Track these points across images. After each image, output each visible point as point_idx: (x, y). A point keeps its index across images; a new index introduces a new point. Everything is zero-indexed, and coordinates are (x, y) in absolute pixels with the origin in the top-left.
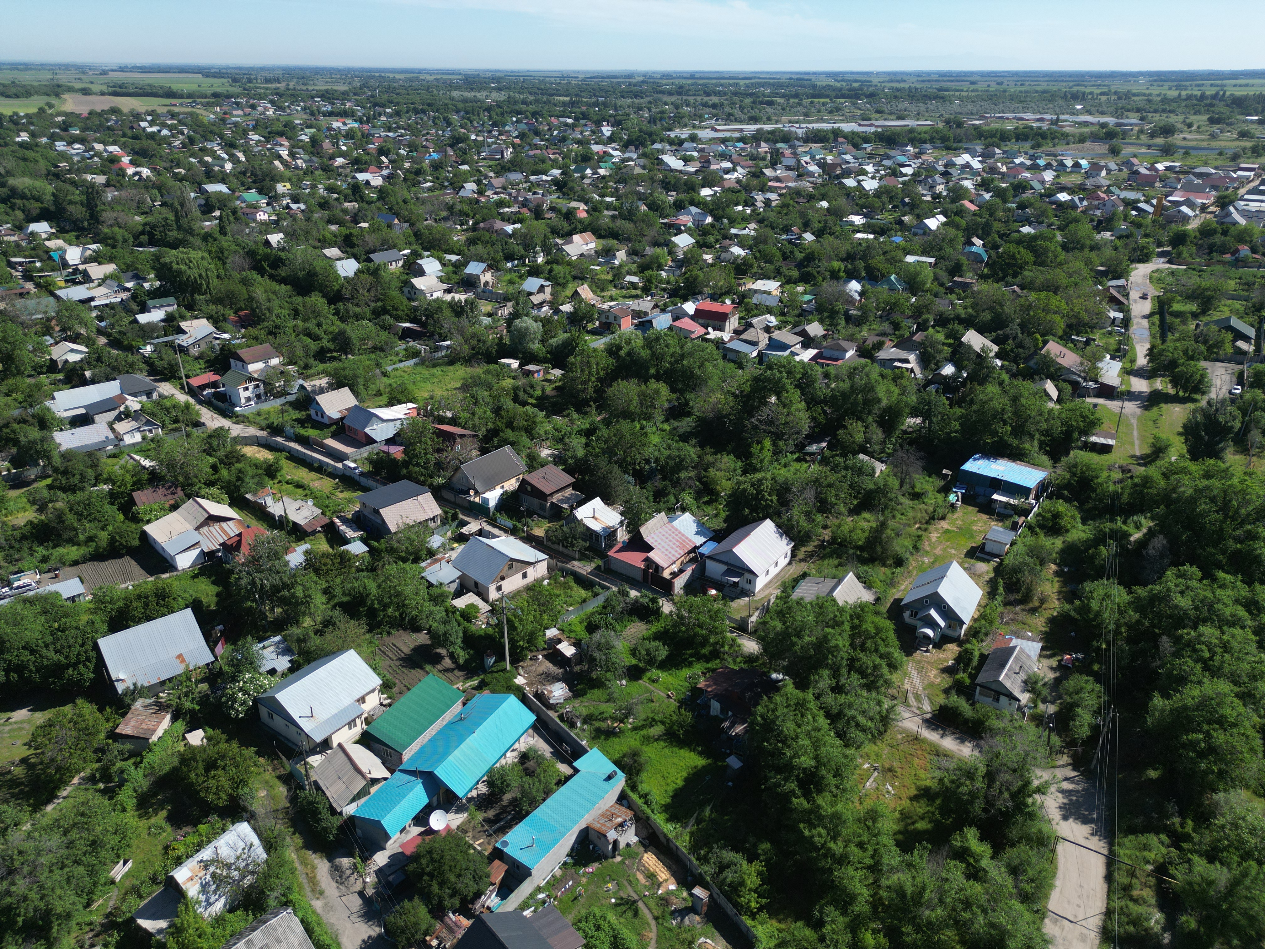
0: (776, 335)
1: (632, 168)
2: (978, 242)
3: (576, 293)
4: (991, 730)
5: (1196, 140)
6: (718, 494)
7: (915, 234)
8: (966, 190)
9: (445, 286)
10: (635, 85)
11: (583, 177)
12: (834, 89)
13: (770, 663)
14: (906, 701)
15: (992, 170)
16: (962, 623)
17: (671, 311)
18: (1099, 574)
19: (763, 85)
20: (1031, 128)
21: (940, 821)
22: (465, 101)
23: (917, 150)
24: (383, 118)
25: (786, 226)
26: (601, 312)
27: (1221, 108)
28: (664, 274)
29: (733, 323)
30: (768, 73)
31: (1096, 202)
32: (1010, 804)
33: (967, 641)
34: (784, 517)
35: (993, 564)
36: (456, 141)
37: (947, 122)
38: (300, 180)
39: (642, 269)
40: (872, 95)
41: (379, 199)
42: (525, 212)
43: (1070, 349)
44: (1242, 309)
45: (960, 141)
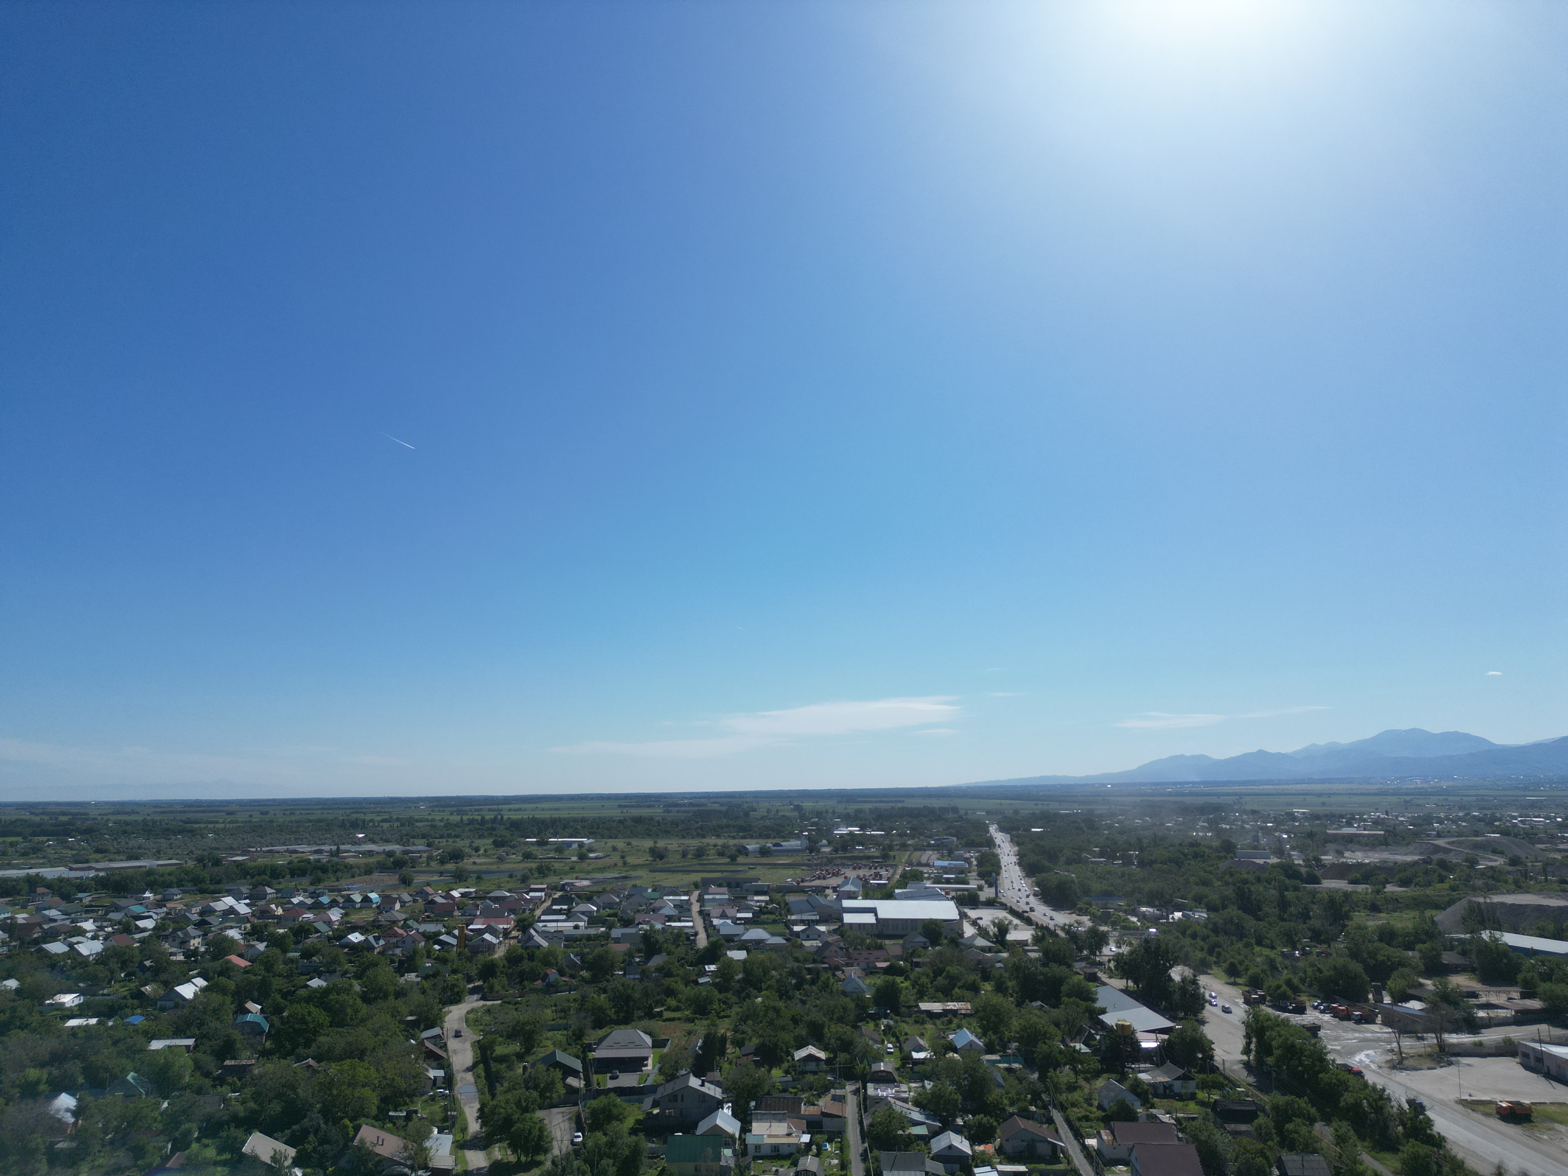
2: (254, 1007)
5: (486, 864)
7: (162, 1010)
8: (232, 940)
12: (29, 824)
15: (265, 913)
20: (308, 861)
23: (159, 897)
27: (501, 831)
31: (395, 940)
37: (200, 860)
40: (88, 831)
43: (389, 1131)
44: (564, 1039)
45: (219, 882)
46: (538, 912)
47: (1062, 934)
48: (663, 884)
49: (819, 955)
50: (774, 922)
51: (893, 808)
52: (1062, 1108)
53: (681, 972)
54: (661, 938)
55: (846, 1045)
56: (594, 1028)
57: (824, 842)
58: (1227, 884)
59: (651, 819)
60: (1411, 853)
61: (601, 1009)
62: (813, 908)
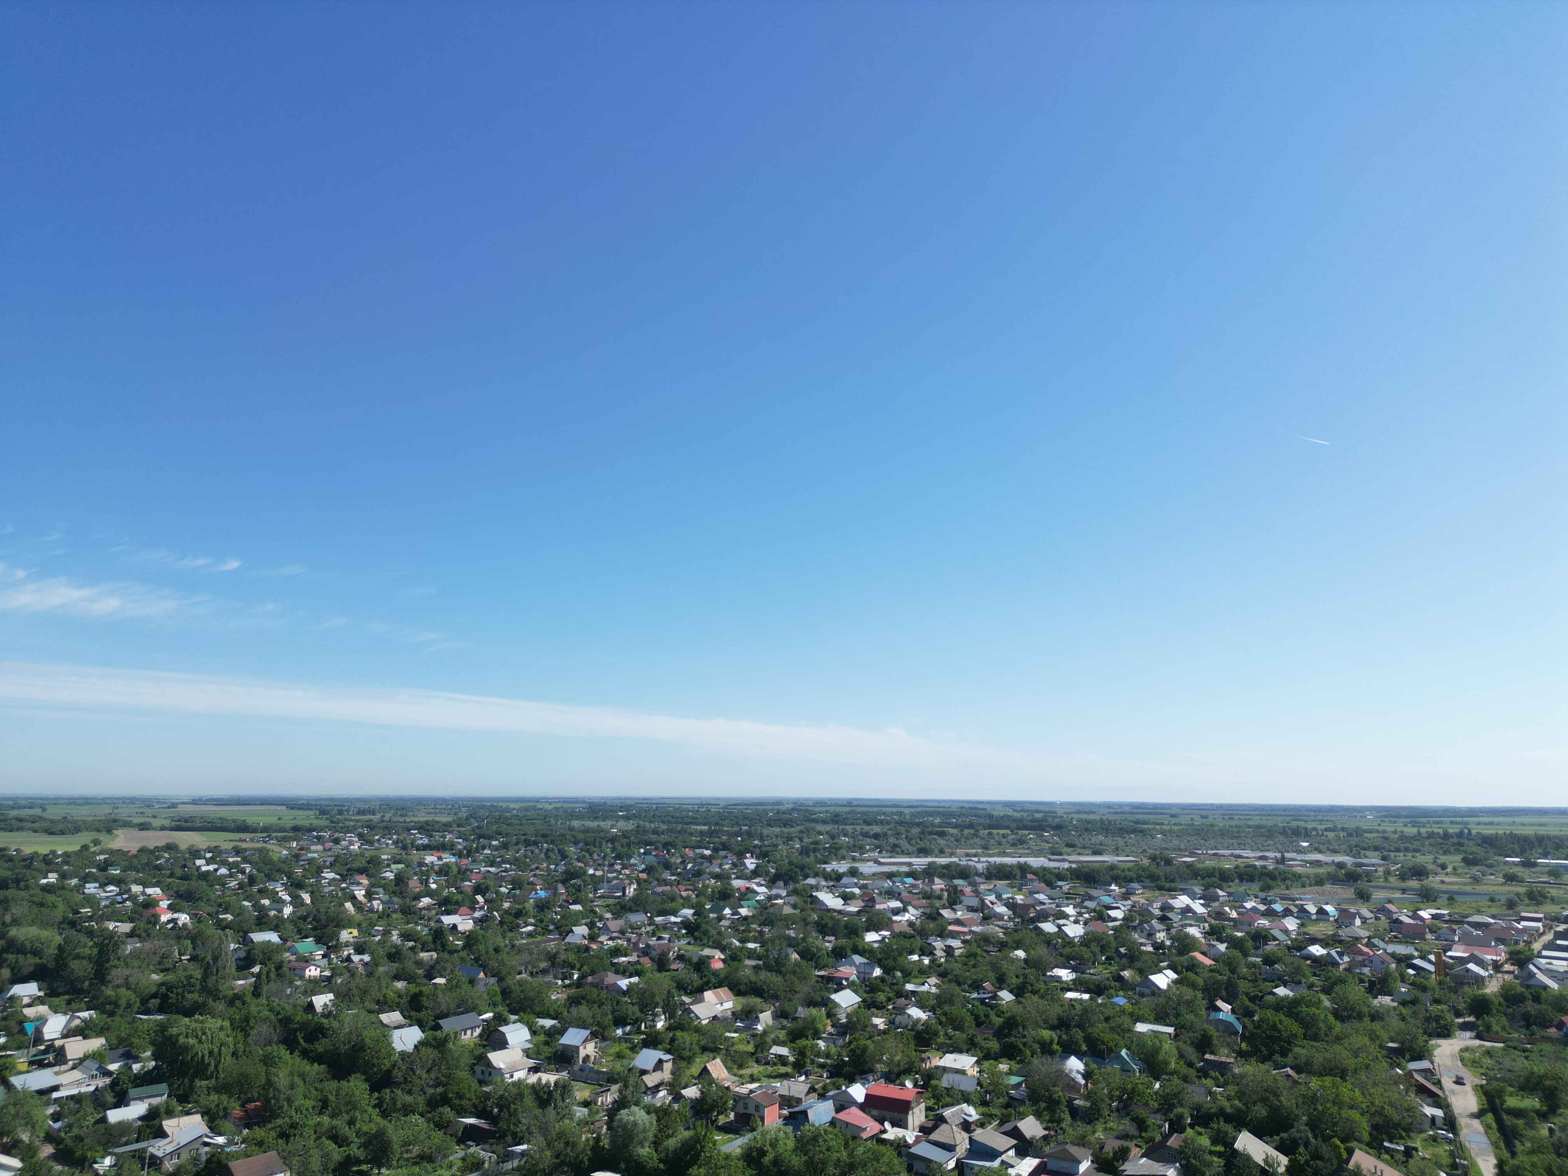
0: (979, 1134)
1: (781, 907)
2: (1226, 1007)
3: (705, 1070)
5: (1457, 883)
7: (1142, 995)
8: (1194, 939)
9: (531, 1063)
10: (784, 813)
11: (720, 918)
12: (1015, 820)
15: (1220, 915)
17: (832, 1097)
19: (931, 814)
20: (1254, 867)
22: (586, 831)
23: (1123, 890)
24: (487, 851)
25: (975, 981)
26: (738, 1098)
27: (1471, 847)
28: (822, 1044)
29: (917, 1116)
30: (936, 801)
31: (1360, 958)
36: (569, 876)
37: (1153, 858)
38: (372, 925)
39: (794, 1036)
40: (1058, 827)
41: (464, 947)
42: (647, 962)
43: (1387, 1162)
45: (1173, 881)
46: (1537, 946)
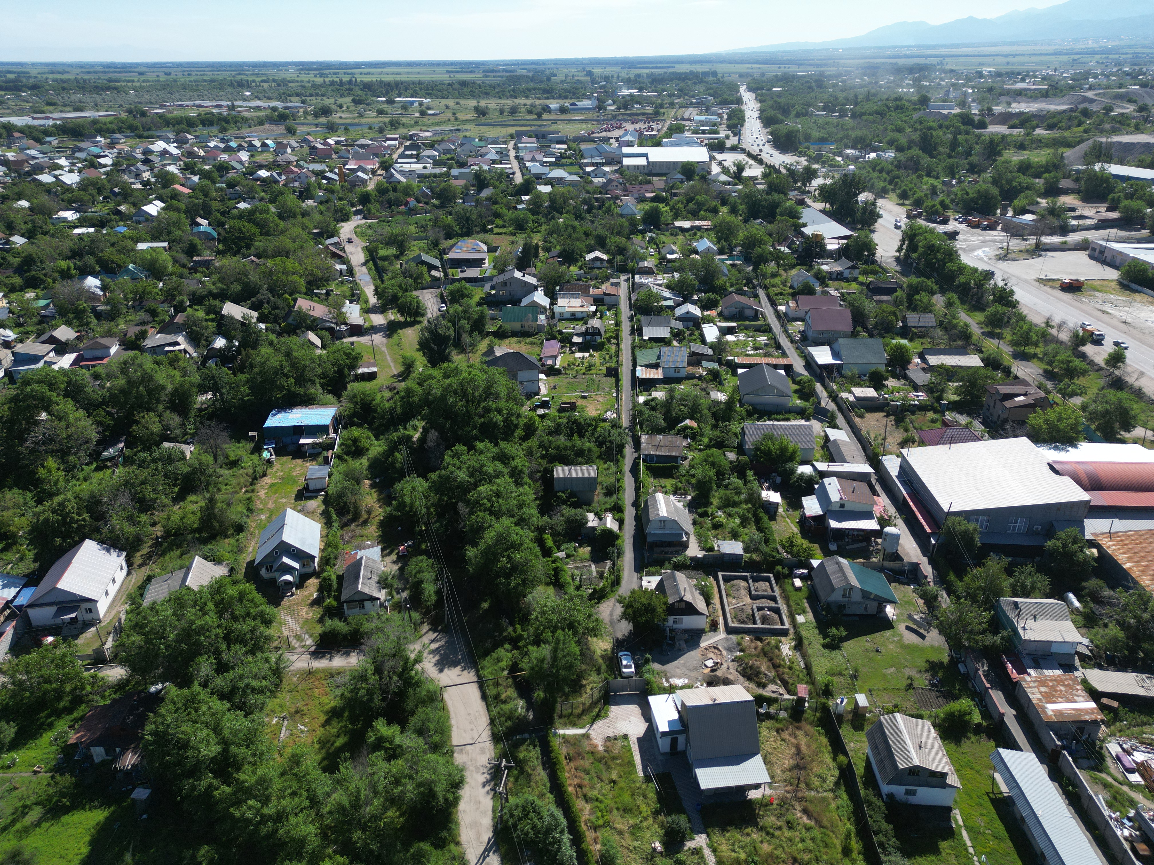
2: (204, 222)
4: (366, 633)
5: (350, 118)
6: (14, 536)
7: (138, 222)
8: (173, 174)
13: (144, 678)
14: (290, 647)
15: (191, 154)
16: (313, 557)
18: (401, 475)
20: (212, 113)
21: (353, 730)
23: (108, 141)
27: (358, 91)
31: (292, 176)
32: (400, 683)
33: (323, 571)
34: (105, 531)
35: (321, 498)
37: (130, 112)
40: (34, 87)
43: (316, 302)
44: (426, 246)
45: (149, 129)
46: (395, 156)
47: (784, 171)
48: (487, 135)
49: (604, 188)
50: (571, 164)
51: (665, 73)
52: (766, 288)
53: (504, 201)
54: (488, 176)
55: (622, 251)
56: (446, 239)
57: (610, 102)
58: (916, 130)
59: (474, 83)
60: (1063, 104)
61: (449, 226)
62: (600, 154)
